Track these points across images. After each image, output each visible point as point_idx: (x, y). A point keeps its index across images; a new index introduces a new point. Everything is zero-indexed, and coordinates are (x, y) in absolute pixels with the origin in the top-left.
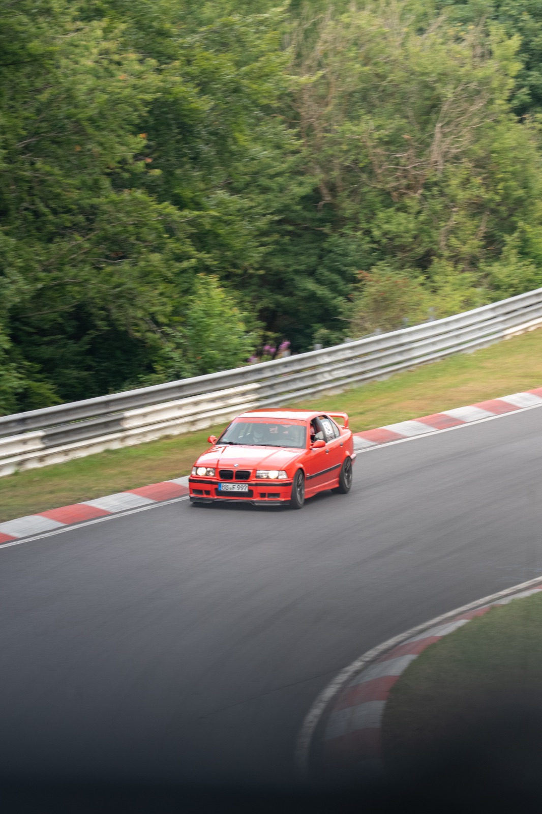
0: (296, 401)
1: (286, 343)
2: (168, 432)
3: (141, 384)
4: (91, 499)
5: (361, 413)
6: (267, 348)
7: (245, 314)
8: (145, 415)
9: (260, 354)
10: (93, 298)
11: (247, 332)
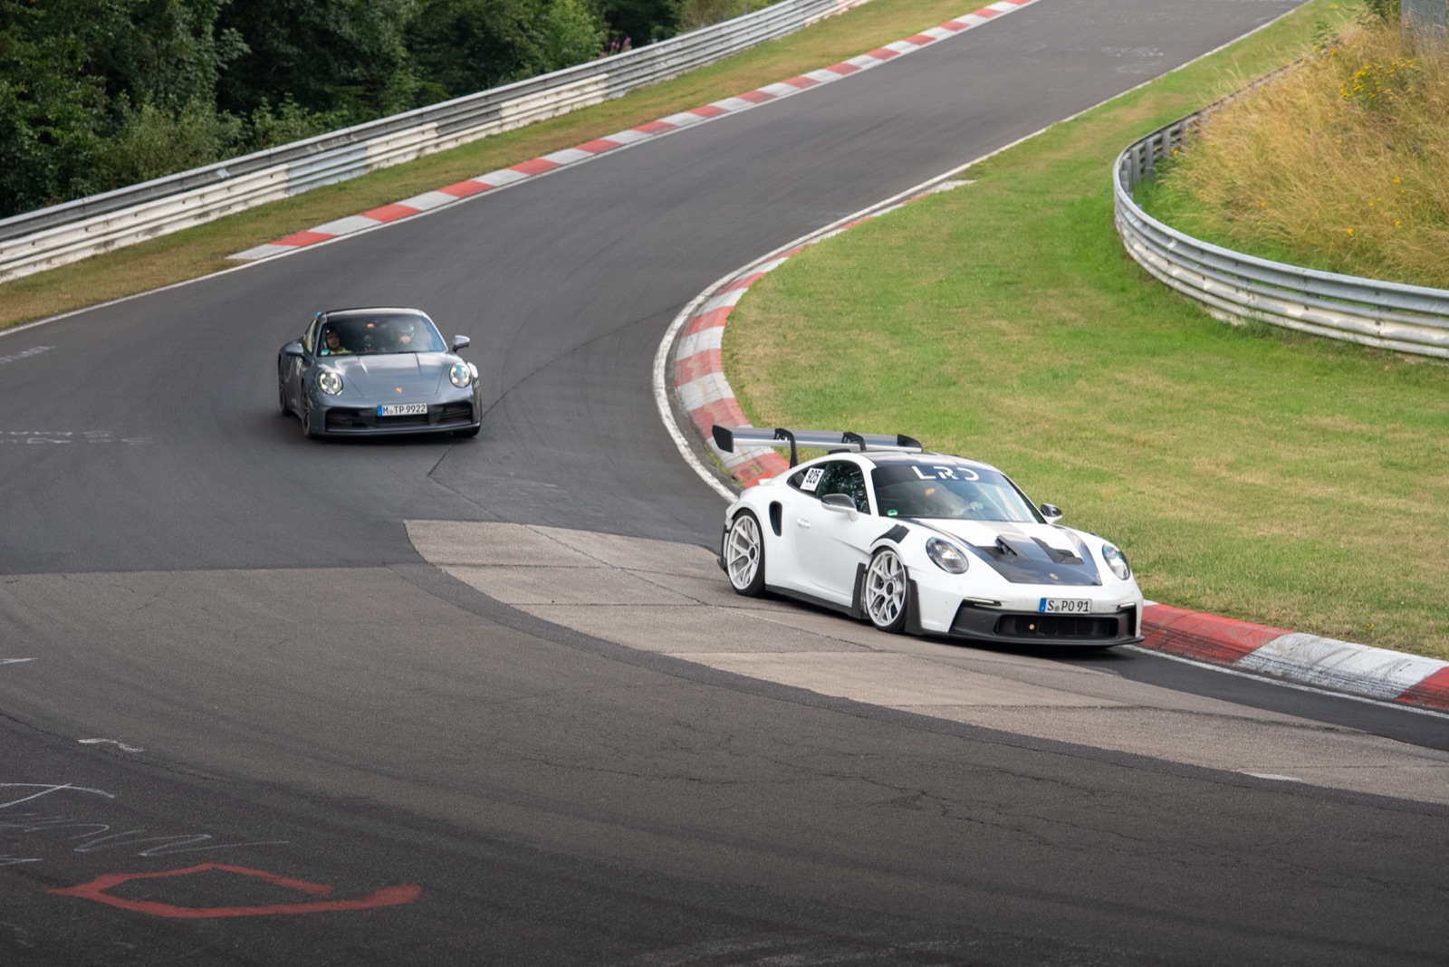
0: (640, 86)
1: (628, 40)
2: (536, 118)
3: (514, 80)
4: (478, 176)
5: (692, 94)
6: (613, 44)
7: (594, 17)
8: (517, 105)
9: (608, 50)
10: (471, 12)
11: (596, 32)
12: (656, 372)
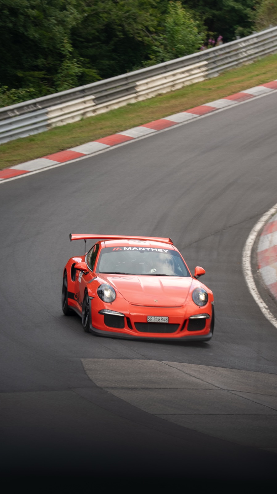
0: (228, 69)
1: (221, 37)
2: (160, 92)
3: (143, 67)
4: (122, 131)
5: (264, 73)
6: (210, 41)
7: (198, 22)
8: (147, 83)
9: (206, 45)
10: (114, 20)
11: (199, 33)
12: (244, 259)
